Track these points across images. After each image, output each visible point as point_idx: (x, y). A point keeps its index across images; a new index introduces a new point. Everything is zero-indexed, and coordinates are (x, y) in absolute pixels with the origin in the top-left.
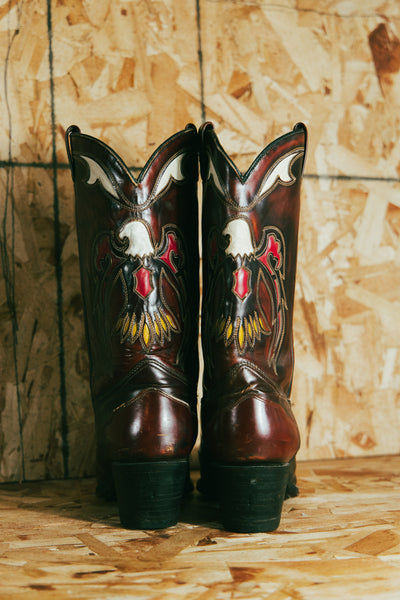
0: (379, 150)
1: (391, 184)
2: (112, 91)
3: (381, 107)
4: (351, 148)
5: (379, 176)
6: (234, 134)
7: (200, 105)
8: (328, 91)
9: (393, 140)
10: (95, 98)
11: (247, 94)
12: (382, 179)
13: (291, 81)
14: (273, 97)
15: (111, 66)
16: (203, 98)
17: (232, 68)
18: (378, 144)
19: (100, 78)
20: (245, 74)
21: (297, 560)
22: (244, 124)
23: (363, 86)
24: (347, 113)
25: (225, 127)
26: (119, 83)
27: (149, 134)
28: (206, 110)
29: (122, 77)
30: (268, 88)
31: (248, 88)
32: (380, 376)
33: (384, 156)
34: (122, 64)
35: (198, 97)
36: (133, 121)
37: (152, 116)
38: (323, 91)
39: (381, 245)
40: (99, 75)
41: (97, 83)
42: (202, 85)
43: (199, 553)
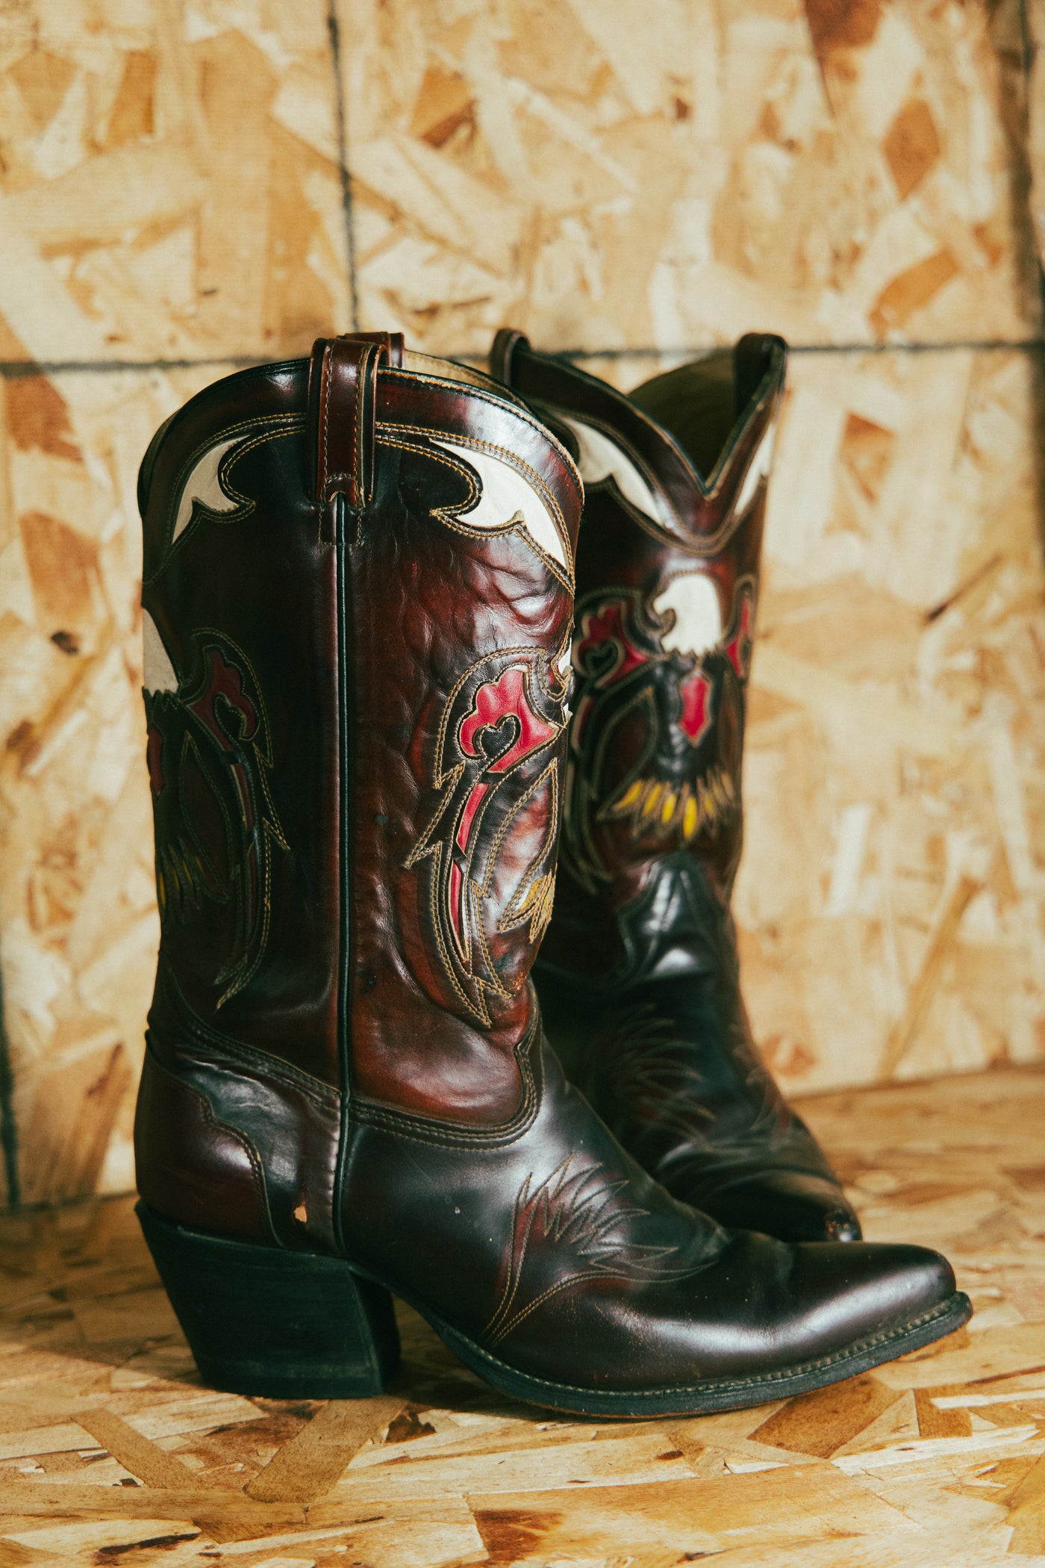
0: (821, 268)
1: (855, 359)
2: (95, 147)
3: (826, 148)
4: (746, 268)
5: (822, 339)
6: (430, 249)
7: (335, 174)
8: (682, 110)
9: (860, 236)
10: (50, 172)
11: (463, 132)
12: (830, 349)
13: (582, 87)
14: (536, 134)
15: (91, 76)
16: (343, 153)
17: (421, 62)
18: (818, 250)
19: (63, 114)
20: (457, 76)
21: (637, 1479)
22: (459, 219)
23: (777, 91)
24: (736, 171)
25: (405, 231)
26: (113, 124)
27: (201, 263)
28: (355, 187)
29: (120, 106)
30: (520, 112)
31: (466, 117)
32: (826, 883)
33: (835, 284)
34: (119, 69)
35: (330, 150)
36: (157, 230)
37: (208, 213)
38: (670, 111)
39: (829, 530)
40: (56, 105)
41: (54, 129)
42: (340, 116)
43: (395, 1468)
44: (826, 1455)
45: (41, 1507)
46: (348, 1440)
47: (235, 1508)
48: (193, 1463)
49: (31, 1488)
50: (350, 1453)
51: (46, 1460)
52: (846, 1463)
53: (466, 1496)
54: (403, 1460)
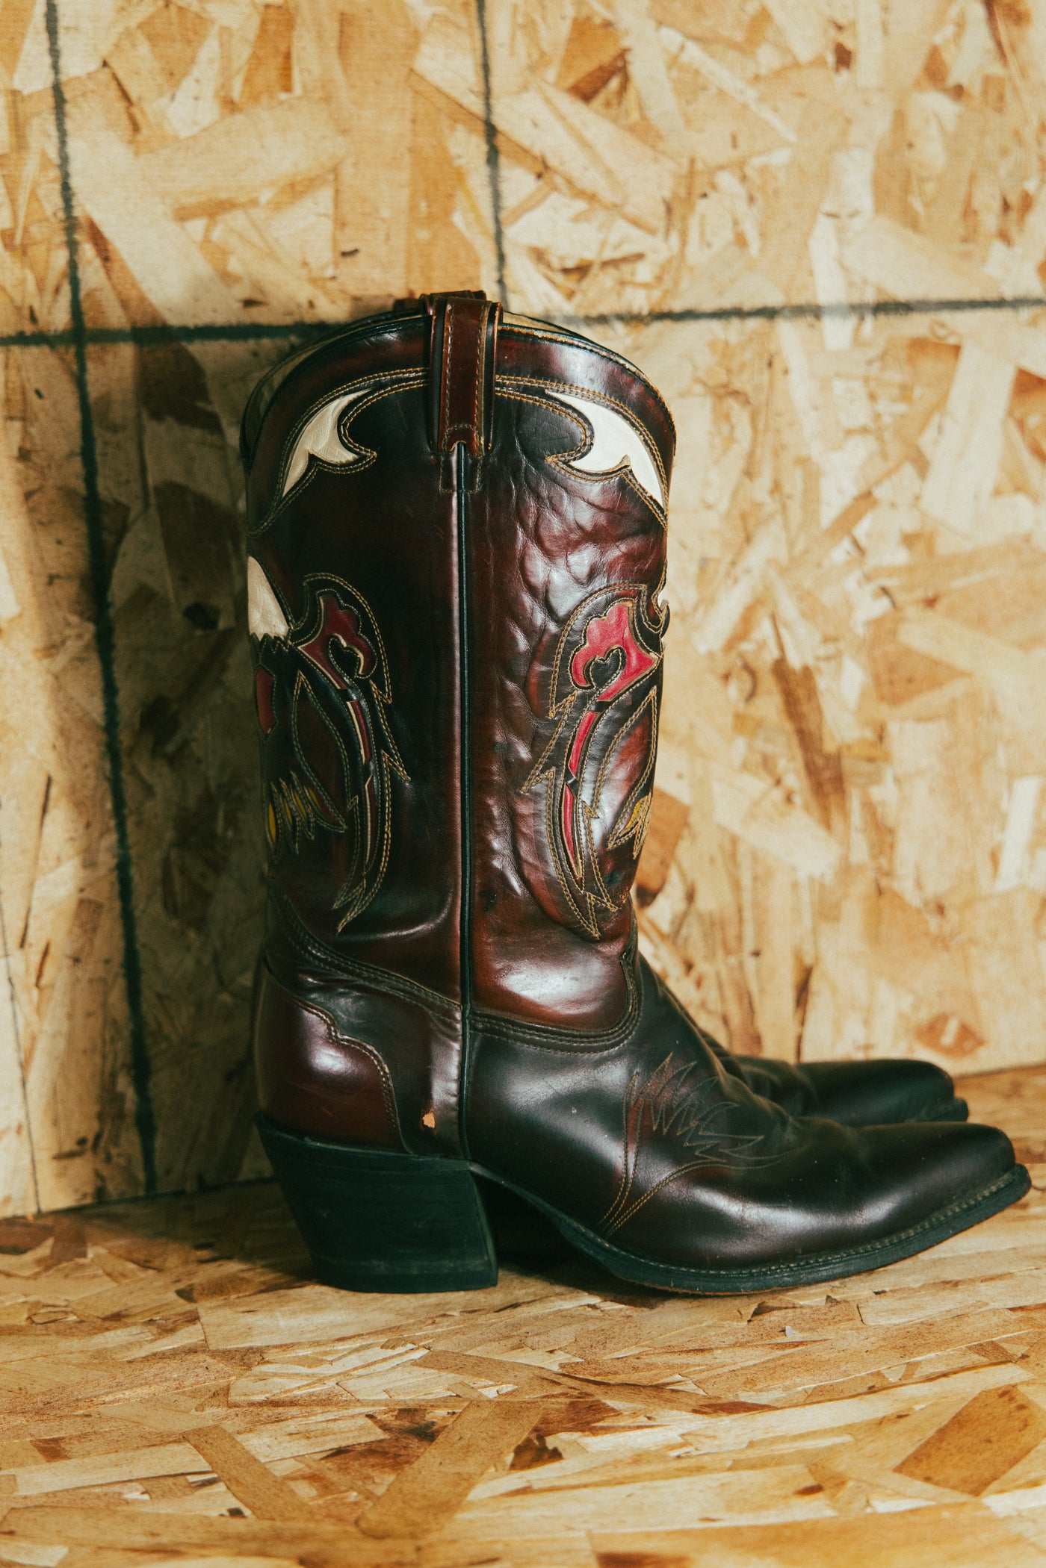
0: (990, 220)
1: (1025, 314)
2: (230, 105)
3: (996, 94)
4: (912, 222)
5: (992, 295)
6: (580, 205)
7: (481, 127)
8: (844, 58)
9: (1031, 186)
10: (184, 133)
11: (614, 83)
12: (999, 304)
13: (739, 36)
14: (690, 86)
15: (225, 30)
16: (488, 106)
17: (570, 11)
18: (987, 201)
19: (196, 72)
20: (607, 24)
21: (772, 1517)
22: (609, 173)
23: (943, 36)
24: (900, 118)
25: (555, 188)
26: (247, 81)
27: (340, 224)
28: (500, 141)
29: (256, 61)
30: (673, 62)
31: (618, 68)
32: (995, 858)
33: (1004, 236)
34: (255, 22)
35: (476, 106)
36: (295, 190)
37: (347, 171)
38: (831, 59)
39: (997, 492)
40: (193, 61)
41: (188, 87)
42: (486, 69)
43: (517, 1500)
44: (976, 1492)
45: (141, 1540)
46: (470, 1467)
47: (344, 1545)
48: (305, 1491)
49: (132, 1518)
50: (467, 1482)
51: (153, 1484)
52: (999, 1503)
53: (590, 1536)
54: (525, 1491)
